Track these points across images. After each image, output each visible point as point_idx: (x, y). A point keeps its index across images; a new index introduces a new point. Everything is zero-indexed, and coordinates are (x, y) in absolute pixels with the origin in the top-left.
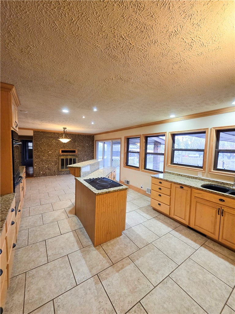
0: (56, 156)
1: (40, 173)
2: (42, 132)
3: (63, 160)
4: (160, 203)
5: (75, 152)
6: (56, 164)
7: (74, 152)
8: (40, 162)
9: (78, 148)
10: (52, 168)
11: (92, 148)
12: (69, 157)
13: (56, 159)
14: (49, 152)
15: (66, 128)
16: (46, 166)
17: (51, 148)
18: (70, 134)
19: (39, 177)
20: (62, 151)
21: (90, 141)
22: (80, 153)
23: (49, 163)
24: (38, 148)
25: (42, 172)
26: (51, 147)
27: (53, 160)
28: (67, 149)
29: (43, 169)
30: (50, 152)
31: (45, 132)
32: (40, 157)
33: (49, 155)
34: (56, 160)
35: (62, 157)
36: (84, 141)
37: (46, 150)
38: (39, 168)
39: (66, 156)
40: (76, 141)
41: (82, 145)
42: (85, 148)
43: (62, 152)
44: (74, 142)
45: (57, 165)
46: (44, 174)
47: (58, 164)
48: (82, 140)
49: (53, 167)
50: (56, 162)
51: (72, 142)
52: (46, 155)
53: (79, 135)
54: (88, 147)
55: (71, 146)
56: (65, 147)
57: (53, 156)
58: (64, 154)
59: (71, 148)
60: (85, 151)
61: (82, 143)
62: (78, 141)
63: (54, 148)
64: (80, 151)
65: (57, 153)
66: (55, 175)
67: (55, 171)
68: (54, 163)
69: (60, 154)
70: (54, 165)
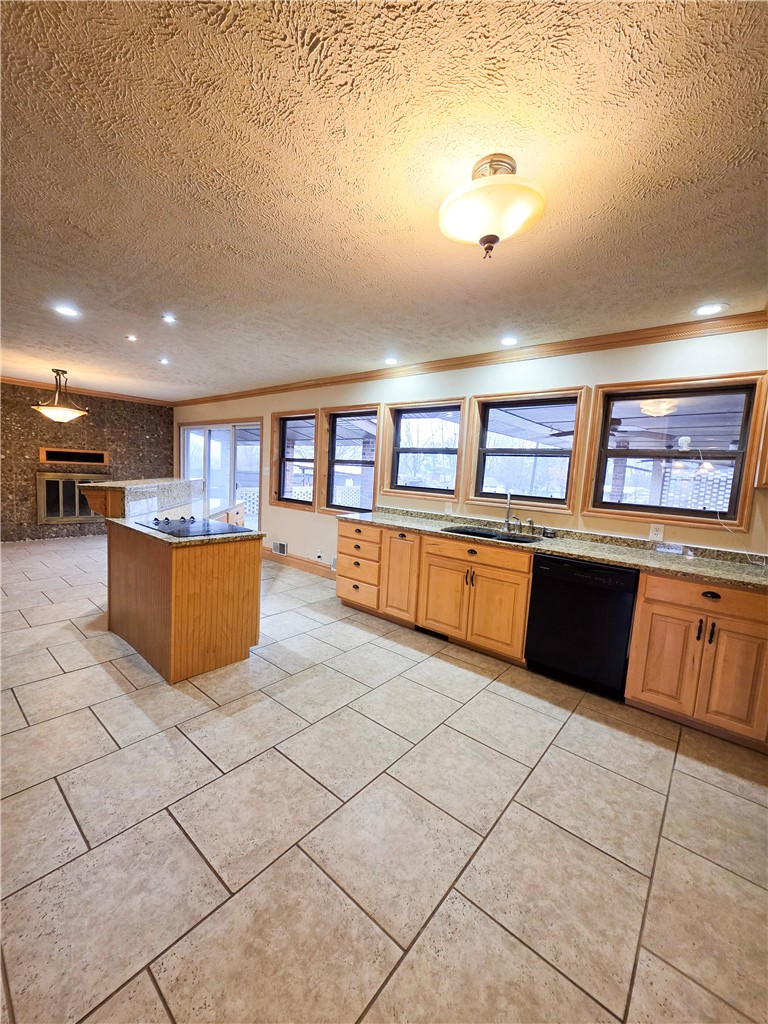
0: (24, 472)
3: (52, 486)
4: (357, 583)
5: (102, 461)
6: (26, 499)
7: (99, 458)
9: (114, 446)
11: (166, 449)
12: (77, 477)
13: (26, 480)
15: (65, 372)
18: (81, 396)
20: (47, 452)
21: (157, 425)
22: (123, 463)
28: (70, 447)
34: (24, 484)
35: (50, 476)
36: (136, 423)
39: (66, 472)
40: (103, 422)
41: (129, 438)
42: (138, 447)
43: (48, 459)
44: (98, 425)
45: (29, 504)
47: (32, 499)
48: (129, 421)
49: (12, 511)
50: (26, 491)
51: (89, 426)
53: (114, 401)
54: (151, 444)
55: (85, 437)
56: (60, 442)
57: (10, 471)
58: (55, 465)
59: (86, 446)
60: (140, 459)
61: (130, 430)
62: (113, 423)
63: (14, 443)
64: (121, 457)
65: (26, 459)
66: (20, 539)
67: (21, 524)
68: (16, 495)
69: (43, 464)
70: (15, 503)
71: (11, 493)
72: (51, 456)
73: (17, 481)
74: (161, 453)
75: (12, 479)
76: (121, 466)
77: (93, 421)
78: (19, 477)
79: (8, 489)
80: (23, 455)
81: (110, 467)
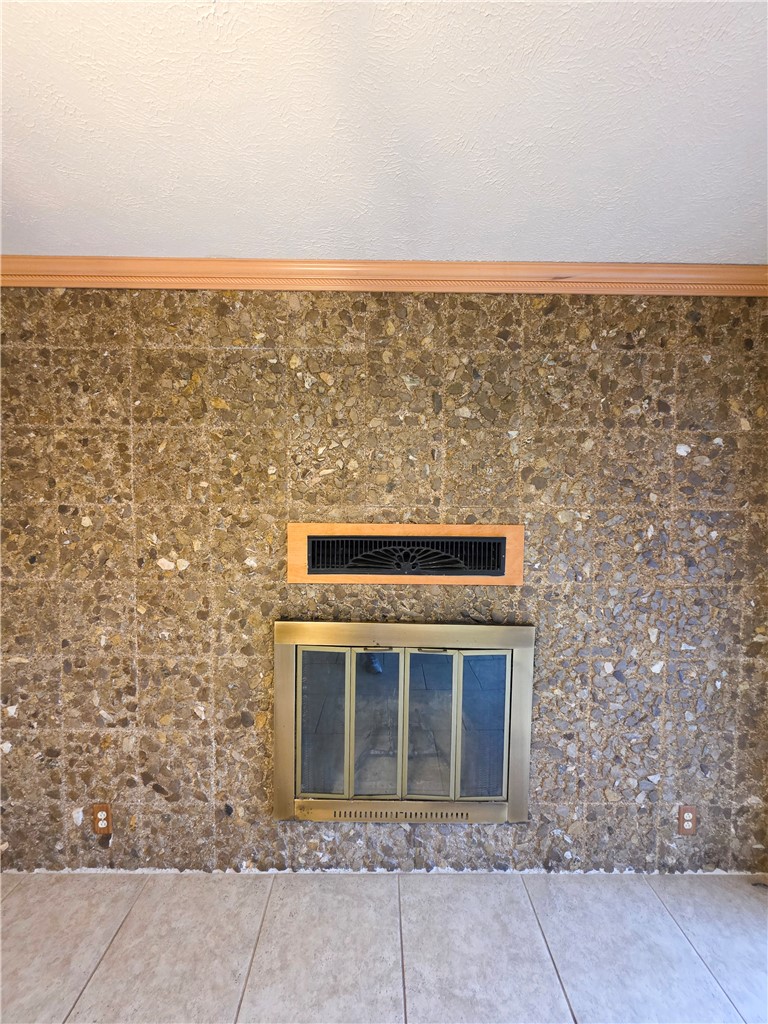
0: (240, 618)
1: (55, 815)
2: (80, 297)
3: (321, 666)
6: (246, 720)
7: (485, 555)
8: (53, 686)
9: (544, 500)
10: (191, 768)
12: (406, 640)
13: (246, 650)
14: (153, 555)
16: (130, 745)
17: (180, 511)
18: (432, 301)
19: (55, 865)
20: (312, 541)
21: (724, 391)
22: (576, 574)
23: (163, 708)
24: (31, 512)
25: (78, 816)
26: (177, 495)
27: (201, 666)
29: (86, 777)
30: (164, 563)
31: (105, 298)
32: (53, 626)
33: (154, 601)
34: (240, 661)
35: (316, 635)
36: (638, 392)
37: (124, 536)
38: (53, 753)
39: (368, 616)
40: (509, 402)
41: (605, 461)
42: (640, 497)
43: (314, 566)
44: (489, 414)
45: (251, 738)
46: (104, 841)
47: (261, 722)
48: (608, 385)
49: (202, 758)
50: (246, 690)
51: (454, 423)
52: (125, 594)
53: (554, 304)
54: (696, 479)
55: (441, 471)
56: (357, 499)
57: (203, 615)
58: (337, 589)
59: (443, 508)
60: (646, 553)
61: (609, 423)
62: (545, 397)
63: (215, 510)
64: (569, 545)
65: (248, 571)
66: (225, 862)
67: (229, 810)
68: (219, 704)
69: (298, 587)
70: (212, 732)
71: (203, 696)
72: (326, 554)
73: (220, 651)
74: (738, 519)
75: (207, 647)
76: (567, 587)
77: (476, 397)
78: (227, 638)
79: (195, 682)
80: (240, 556)
81: (527, 591)
